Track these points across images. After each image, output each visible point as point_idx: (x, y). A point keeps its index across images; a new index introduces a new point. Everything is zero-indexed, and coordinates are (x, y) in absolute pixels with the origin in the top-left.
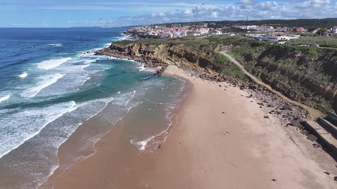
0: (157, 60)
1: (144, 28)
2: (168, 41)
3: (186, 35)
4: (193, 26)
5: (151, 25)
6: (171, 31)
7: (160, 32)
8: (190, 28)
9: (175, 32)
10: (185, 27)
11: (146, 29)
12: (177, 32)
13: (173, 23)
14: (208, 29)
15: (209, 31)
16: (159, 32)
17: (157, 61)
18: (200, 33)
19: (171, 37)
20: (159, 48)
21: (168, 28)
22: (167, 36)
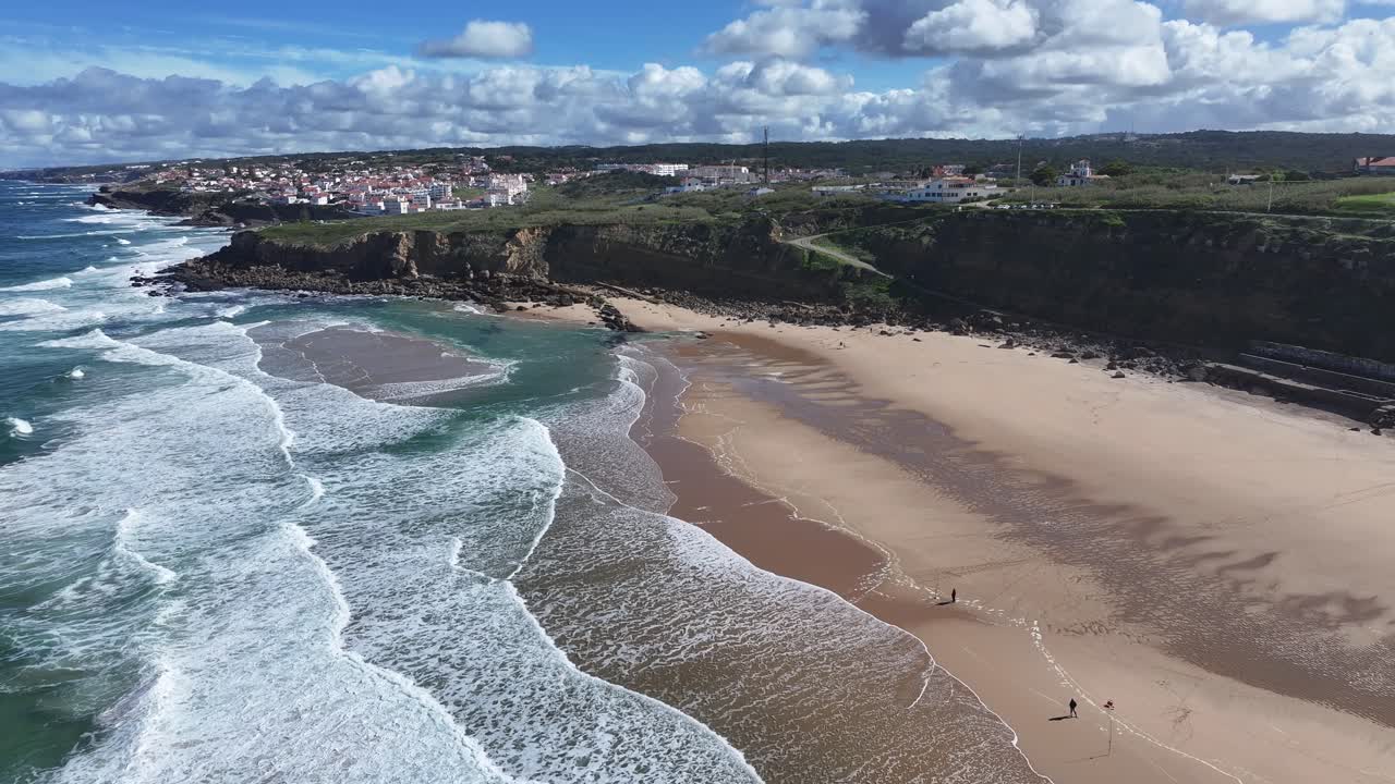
19: (404, 211)
22: (383, 208)
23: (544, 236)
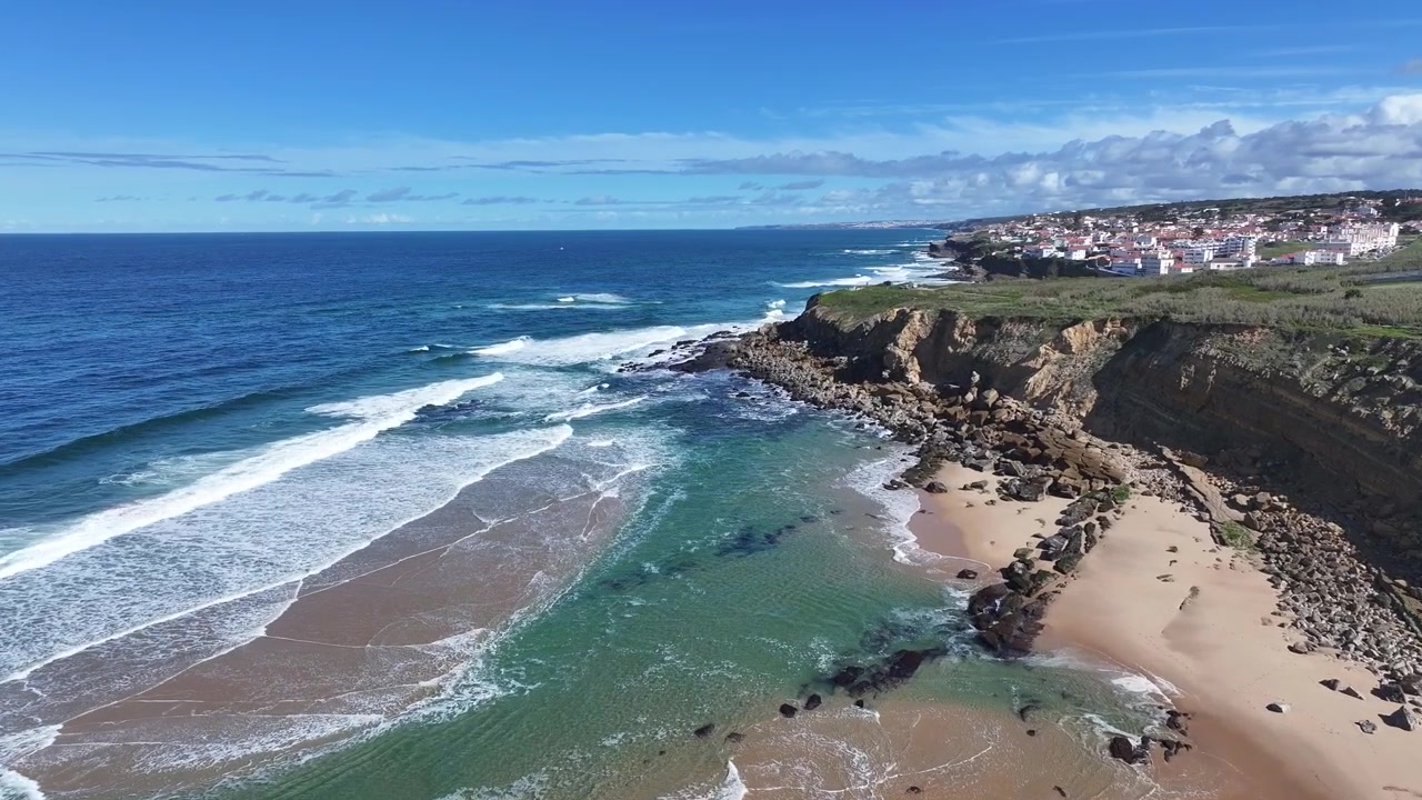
0: (1042, 436)
1: (1028, 225)
2: (1137, 295)
3: (1253, 259)
4: (1293, 212)
5: (1064, 215)
6: (1165, 239)
7: (1101, 242)
8: (1273, 221)
9: (1189, 243)
10: (1245, 219)
11: (1037, 228)
12: (1197, 246)
13: (1173, 205)
14: (1395, 228)
15: (1398, 242)
16: (1094, 240)
17: (1038, 444)
18: (1345, 248)
19: (1163, 271)
20: (1064, 347)
21: (1150, 224)
22: (1140, 266)
23: (1122, 337)
